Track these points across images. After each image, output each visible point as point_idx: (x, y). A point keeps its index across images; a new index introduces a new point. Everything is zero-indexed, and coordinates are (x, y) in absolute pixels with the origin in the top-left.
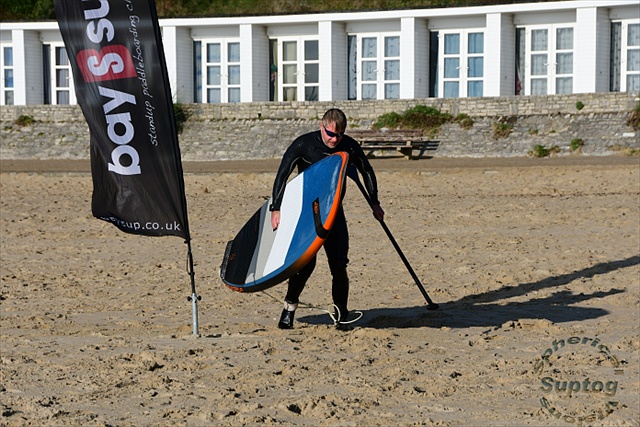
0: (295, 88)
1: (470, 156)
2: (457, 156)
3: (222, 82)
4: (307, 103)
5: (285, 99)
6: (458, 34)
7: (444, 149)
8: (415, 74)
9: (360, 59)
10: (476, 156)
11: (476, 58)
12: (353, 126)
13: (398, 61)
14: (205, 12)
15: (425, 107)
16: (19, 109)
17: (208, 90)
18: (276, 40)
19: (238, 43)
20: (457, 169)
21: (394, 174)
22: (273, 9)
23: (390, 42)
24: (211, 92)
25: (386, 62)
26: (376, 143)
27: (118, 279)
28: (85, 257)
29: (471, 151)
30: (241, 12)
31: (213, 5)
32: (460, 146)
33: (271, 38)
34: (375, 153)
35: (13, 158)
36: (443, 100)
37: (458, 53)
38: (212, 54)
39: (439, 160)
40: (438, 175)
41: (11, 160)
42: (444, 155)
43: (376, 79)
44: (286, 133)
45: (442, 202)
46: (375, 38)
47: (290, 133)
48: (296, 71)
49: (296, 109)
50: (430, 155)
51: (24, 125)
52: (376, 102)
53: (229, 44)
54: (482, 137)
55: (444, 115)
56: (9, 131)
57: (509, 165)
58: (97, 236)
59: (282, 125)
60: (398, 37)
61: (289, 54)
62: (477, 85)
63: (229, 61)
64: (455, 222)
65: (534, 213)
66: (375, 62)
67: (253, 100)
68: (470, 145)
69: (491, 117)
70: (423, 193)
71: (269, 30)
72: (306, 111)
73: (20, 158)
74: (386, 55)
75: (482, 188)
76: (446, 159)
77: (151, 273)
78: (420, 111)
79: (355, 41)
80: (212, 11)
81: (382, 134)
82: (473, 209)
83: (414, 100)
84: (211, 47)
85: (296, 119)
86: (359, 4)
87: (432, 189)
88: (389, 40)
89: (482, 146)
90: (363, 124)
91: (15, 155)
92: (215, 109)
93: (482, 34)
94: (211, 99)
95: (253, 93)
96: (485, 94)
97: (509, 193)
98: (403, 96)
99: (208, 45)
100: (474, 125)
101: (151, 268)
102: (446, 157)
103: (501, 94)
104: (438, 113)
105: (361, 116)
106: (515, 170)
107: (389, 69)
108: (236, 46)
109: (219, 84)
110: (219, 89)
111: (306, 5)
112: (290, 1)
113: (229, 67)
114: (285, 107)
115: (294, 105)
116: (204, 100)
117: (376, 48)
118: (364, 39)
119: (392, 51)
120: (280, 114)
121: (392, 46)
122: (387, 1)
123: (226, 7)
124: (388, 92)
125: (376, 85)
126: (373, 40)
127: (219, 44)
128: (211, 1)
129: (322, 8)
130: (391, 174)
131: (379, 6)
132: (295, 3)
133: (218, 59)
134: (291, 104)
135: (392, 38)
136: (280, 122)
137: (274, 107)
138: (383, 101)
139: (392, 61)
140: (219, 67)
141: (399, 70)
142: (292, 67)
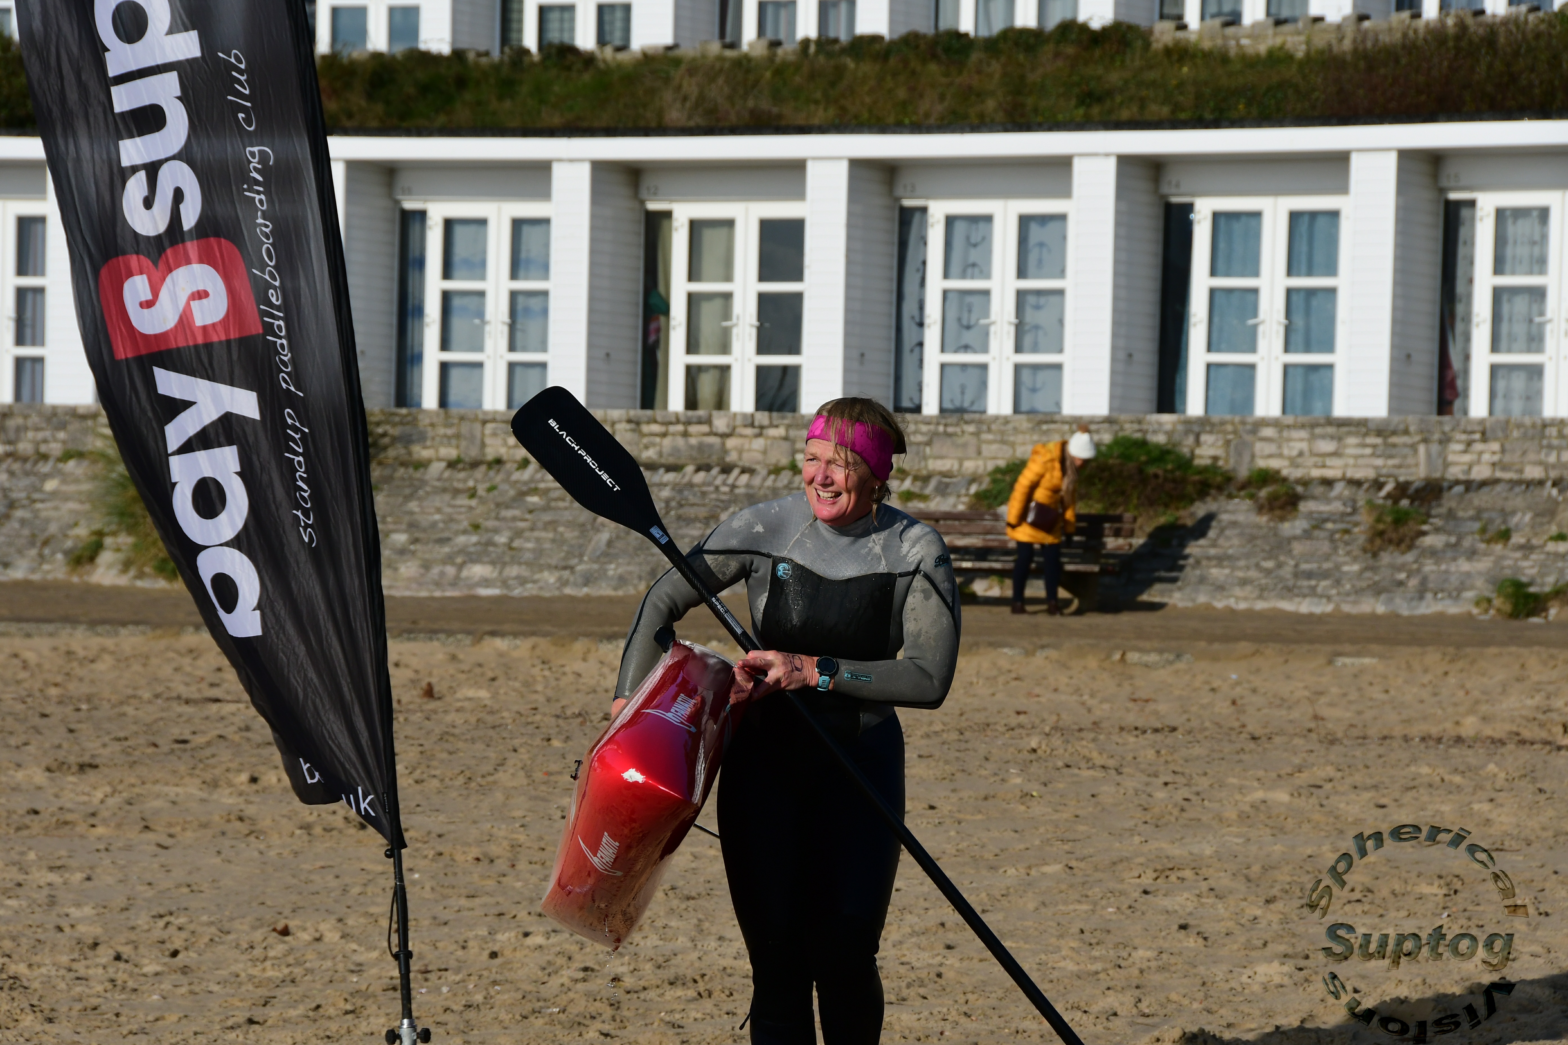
0: (725, 369)
1: (1287, 606)
2: (1242, 606)
3: (489, 343)
4: (763, 417)
5: (691, 402)
6: (1257, 215)
7: (1202, 580)
8: (1115, 335)
9: (935, 284)
10: (1305, 607)
11: (1311, 292)
12: (908, 496)
13: (1060, 292)
14: (442, 119)
15: (1143, 444)
17: (445, 368)
18: (668, 215)
19: (546, 221)
20: (1244, 647)
21: (1040, 656)
22: (660, 113)
23: (1036, 233)
24: (455, 375)
25: (1021, 296)
26: (981, 554)
27: (150, 968)
28: (41, 896)
29: (1289, 591)
30: (556, 120)
31: (468, 96)
32: (1253, 574)
33: (652, 206)
34: (980, 587)
36: (1203, 424)
37: (1256, 273)
38: (460, 251)
39: (1185, 614)
40: (1181, 665)
42: (1202, 599)
43: (985, 350)
44: (691, 512)
45: (1197, 750)
46: (988, 219)
47: (702, 512)
48: (727, 314)
49: (725, 436)
50: (1157, 599)
52: (984, 423)
53: (518, 224)
54: (1325, 547)
55: (1204, 470)
57: (1416, 641)
58: (81, 828)
59: (678, 488)
60: (1062, 218)
61: (710, 260)
62: (1314, 377)
63: (514, 275)
64: (1244, 817)
65: (1501, 797)
66: (986, 293)
68: (1287, 572)
69: (1356, 483)
70: (1131, 719)
71: (648, 181)
72: (759, 443)
74: (1022, 273)
75: (1325, 712)
76: (1208, 614)
77: (258, 952)
78: (1125, 457)
79: (924, 225)
80: (463, 114)
82: (1303, 778)
83: (1108, 420)
84: (459, 232)
85: (727, 470)
86: (939, 108)
87: (1162, 708)
88: (1034, 228)
89: (1325, 575)
90: (943, 490)
92: (465, 428)
93: (1334, 215)
94: (454, 396)
95: (588, 381)
96: (1341, 409)
97: (1417, 730)
98: (1071, 407)
99: (449, 224)
100: (1305, 507)
101: (258, 935)
102: (1208, 607)
103: (1391, 410)
104: (1185, 464)
105: (934, 465)
106: (1433, 657)
107: (1030, 316)
108: (540, 229)
109: (480, 348)
110: (479, 365)
111: (765, 105)
112: (718, 91)
113: (514, 295)
114: (693, 429)
115: (720, 423)
116: (430, 399)
117: (989, 252)
118: (950, 221)
119: (1040, 262)
120: (675, 450)
121: (1041, 245)
122: (1030, 101)
123: (507, 104)
124: (1025, 393)
125: (984, 367)
126: (982, 225)
127: (482, 222)
128: (461, 82)
129: (820, 116)
130: (1029, 653)
131: (1000, 116)
132: (730, 98)
133: (479, 268)
134: (709, 421)
135: (1044, 219)
136: (670, 477)
137: (655, 428)
138: (1006, 420)
139: (1039, 293)
140: (481, 294)
141: (1061, 322)
142: (718, 303)
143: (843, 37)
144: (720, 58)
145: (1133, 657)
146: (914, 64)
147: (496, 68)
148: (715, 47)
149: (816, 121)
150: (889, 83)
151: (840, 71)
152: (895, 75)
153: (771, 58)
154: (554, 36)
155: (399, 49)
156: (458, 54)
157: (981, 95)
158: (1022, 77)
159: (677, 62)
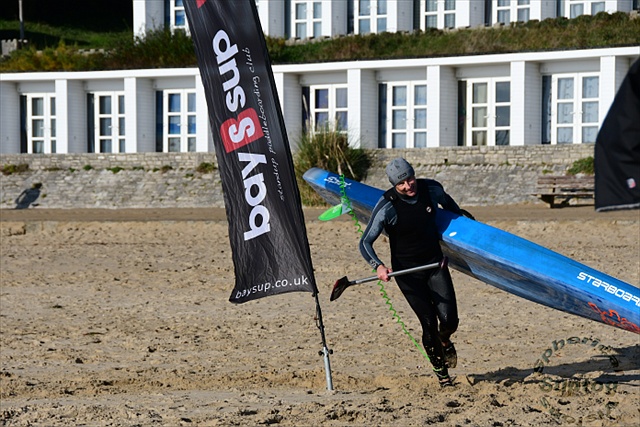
0: (485, 132)
3: (408, 126)
4: (497, 147)
5: (474, 143)
9: (554, 101)
12: (546, 172)
13: (597, 102)
14: (393, 54)
16: (201, 156)
17: (394, 134)
18: (466, 82)
19: (425, 86)
21: (588, 223)
22: (464, 49)
23: (588, 82)
24: (397, 137)
25: (584, 104)
26: (573, 191)
27: (272, 331)
30: (431, 53)
31: (402, 46)
33: (460, 79)
35: (194, 206)
38: (398, 96)
40: (635, 225)
41: (192, 208)
43: (572, 122)
44: (474, 179)
46: (572, 79)
47: (477, 179)
48: (485, 114)
49: (484, 154)
51: (206, 172)
52: (571, 146)
53: (417, 87)
56: (190, 179)
59: (469, 171)
60: (598, 77)
61: (480, 97)
63: (416, 104)
66: (572, 103)
67: (440, 145)
71: (459, 72)
72: (496, 156)
73: (201, 206)
74: (584, 96)
77: (306, 326)
79: (551, 81)
80: (400, 52)
81: (577, 180)
84: (398, 91)
85: (485, 165)
86: (557, 43)
87: (628, 239)
90: (557, 169)
91: (196, 203)
92: (400, 154)
94: (396, 144)
95: (440, 137)
99: (394, 88)
101: (308, 321)
105: (554, 161)
107: (587, 111)
108: (423, 89)
109: (405, 128)
110: (405, 133)
111: (499, 44)
112: (483, 41)
113: (415, 110)
114: (474, 152)
115: (483, 149)
116: (389, 145)
117: (573, 89)
118: (559, 80)
119: (590, 93)
120: (468, 159)
121: (590, 87)
122: (588, 39)
123: (415, 48)
124: (586, 136)
125: (572, 128)
126: (570, 81)
127: (405, 87)
128: (400, 42)
129: (517, 47)
130: (584, 222)
131: (578, 44)
132: (487, 43)
133: (404, 102)
134: (479, 149)
135: (591, 78)
136: (467, 168)
137: (462, 152)
138: (578, 145)
139: (590, 103)
140: (405, 110)
141: (598, 112)
142: (482, 111)
143: (526, 21)
144: (484, 30)
145: (619, 222)
146: (549, 29)
147: (411, 36)
148: (482, 26)
149: (516, 49)
150: (541, 35)
151: (524, 32)
152: (542, 33)
153: (501, 29)
154: (430, 25)
155: (380, 32)
156: (399, 33)
157: (571, 38)
158: (585, 31)
159: (470, 32)
